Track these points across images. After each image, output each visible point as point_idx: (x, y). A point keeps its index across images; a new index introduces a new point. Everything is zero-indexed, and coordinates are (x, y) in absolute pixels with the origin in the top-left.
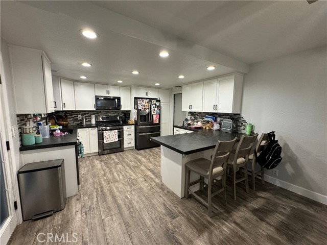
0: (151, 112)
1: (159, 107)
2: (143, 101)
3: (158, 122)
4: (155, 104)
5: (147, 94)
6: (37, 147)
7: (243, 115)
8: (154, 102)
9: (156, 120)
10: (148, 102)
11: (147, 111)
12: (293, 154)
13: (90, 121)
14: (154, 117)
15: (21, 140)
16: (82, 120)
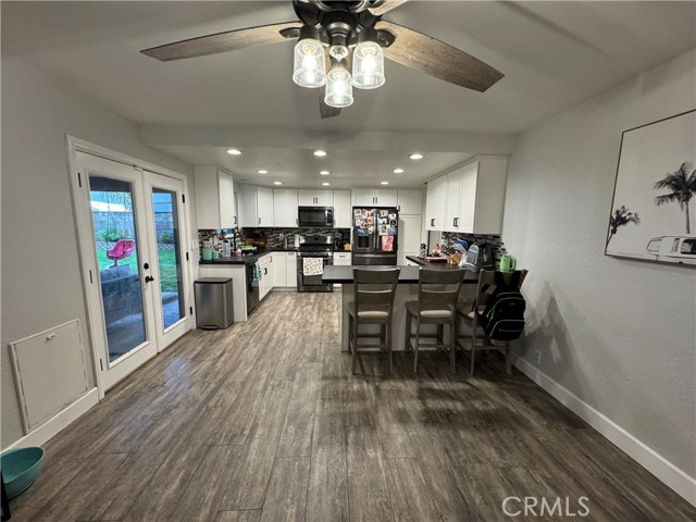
0: (377, 231)
1: (395, 223)
2: (363, 213)
3: (390, 249)
4: (387, 217)
5: (375, 200)
6: (213, 262)
7: (503, 240)
8: (385, 213)
9: (387, 245)
10: (372, 215)
11: (371, 229)
12: (561, 321)
13: (293, 243)
14: (384, 240)
15: (201, 254)
16: (283, 241)
